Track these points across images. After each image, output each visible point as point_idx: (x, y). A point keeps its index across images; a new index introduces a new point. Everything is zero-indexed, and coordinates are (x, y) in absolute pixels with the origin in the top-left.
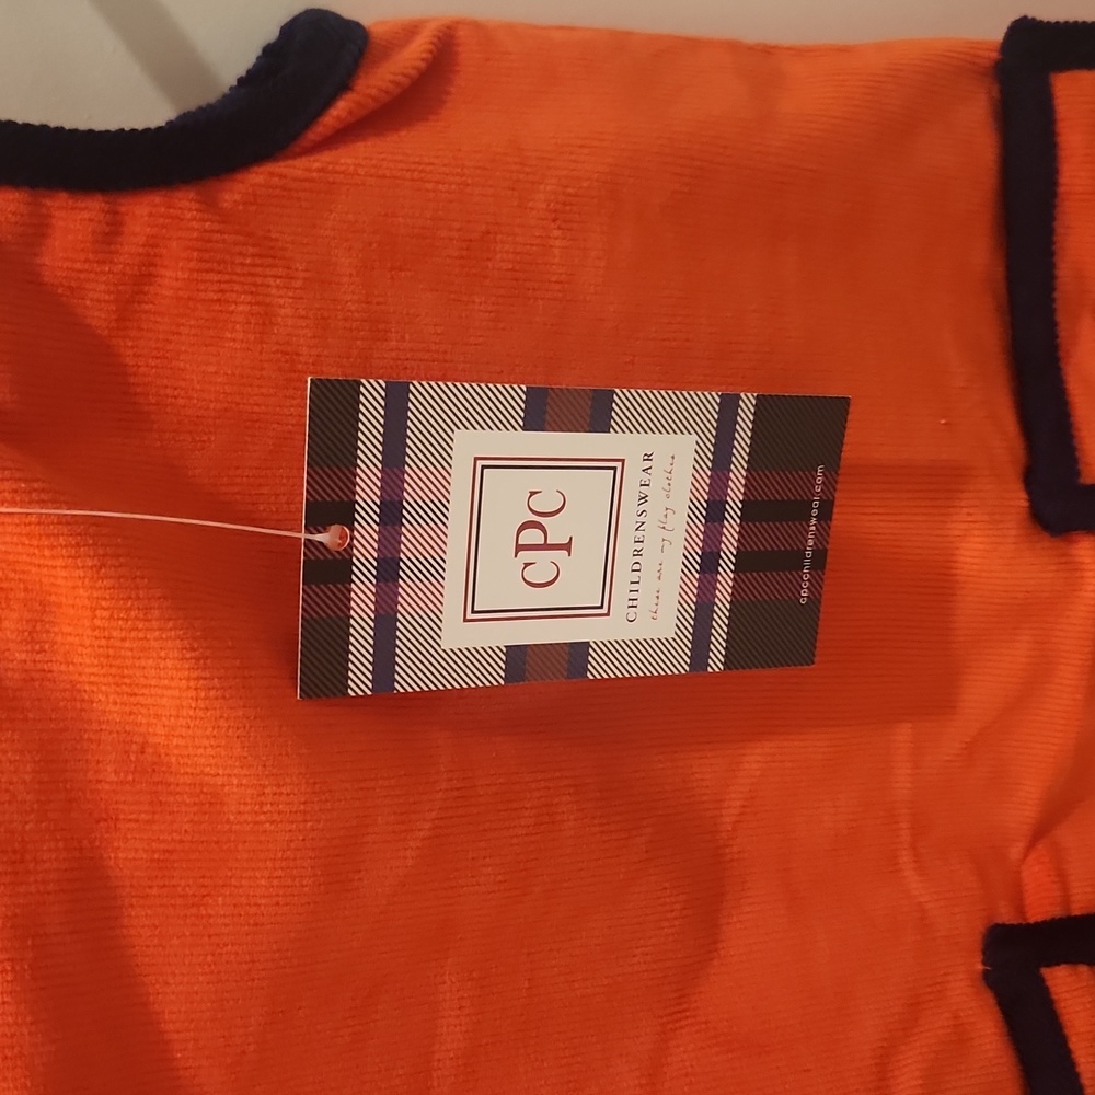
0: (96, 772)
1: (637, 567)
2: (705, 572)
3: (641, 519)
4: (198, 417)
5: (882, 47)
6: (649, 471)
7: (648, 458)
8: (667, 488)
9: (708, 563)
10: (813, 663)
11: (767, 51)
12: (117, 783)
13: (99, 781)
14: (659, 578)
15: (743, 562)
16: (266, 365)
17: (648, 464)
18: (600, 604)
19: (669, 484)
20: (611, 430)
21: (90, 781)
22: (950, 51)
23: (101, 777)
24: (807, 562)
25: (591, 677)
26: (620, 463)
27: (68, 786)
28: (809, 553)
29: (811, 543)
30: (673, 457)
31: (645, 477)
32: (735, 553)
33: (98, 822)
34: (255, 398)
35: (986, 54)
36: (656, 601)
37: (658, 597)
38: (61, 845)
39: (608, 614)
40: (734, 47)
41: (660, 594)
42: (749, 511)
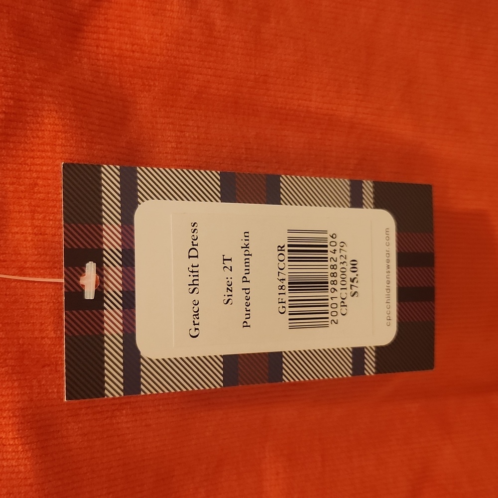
0: (41, 331)
4: (148, 67)
12: (55, 338)
13: (43, 338)
16: (194, 30)
21: (36, 338)
23: (44, 335)
27: (21, 342)
33: (44, 366)
34: (187, 54)
38: (16, 384)
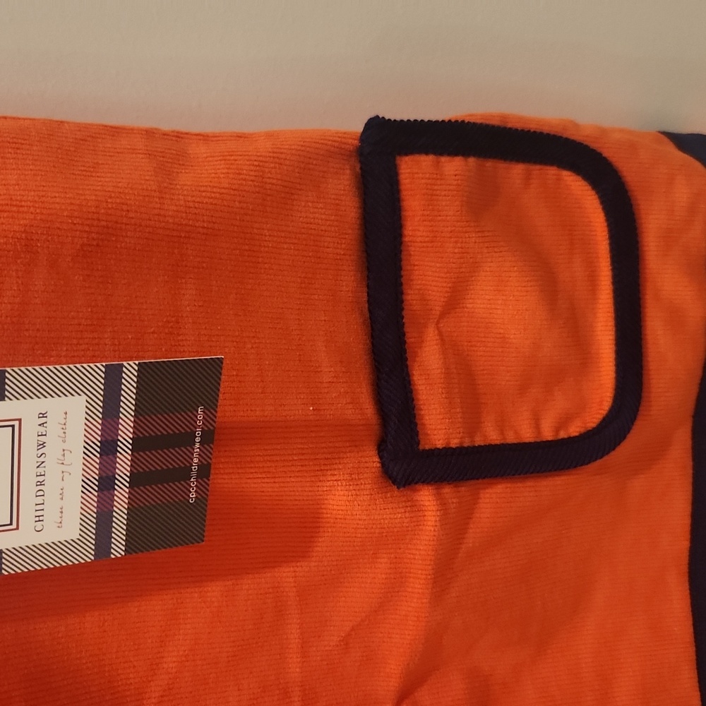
1: (41, 493)
2: (103, 490)
3: (42, 459)
5: (269, 135)
6: (45, 425)
7: (43, 415)
8: (63, 435)
9: (106, 484)
10: (203, 541)
11: (179, 136)
14: (62, 499)
15: (136, 480)
17: (43, 420)
18: (9, 523)
19: (65, 433)
20: (6, 398)
22: (324, 140)
24: (194, 474)
25: (6, 573)
26: (18, 422)
28: (195, 468)
29: (196, 460)
30: (66, 413)
31: (42, 429)
32: (128, 474)
35: (350, 141)
36: (60, 515)
37: (62, 512)
39: (17, 528)
40: (150, 134)
41: (63, 510)
42: (139, 444)
